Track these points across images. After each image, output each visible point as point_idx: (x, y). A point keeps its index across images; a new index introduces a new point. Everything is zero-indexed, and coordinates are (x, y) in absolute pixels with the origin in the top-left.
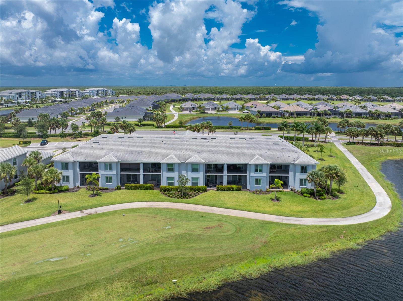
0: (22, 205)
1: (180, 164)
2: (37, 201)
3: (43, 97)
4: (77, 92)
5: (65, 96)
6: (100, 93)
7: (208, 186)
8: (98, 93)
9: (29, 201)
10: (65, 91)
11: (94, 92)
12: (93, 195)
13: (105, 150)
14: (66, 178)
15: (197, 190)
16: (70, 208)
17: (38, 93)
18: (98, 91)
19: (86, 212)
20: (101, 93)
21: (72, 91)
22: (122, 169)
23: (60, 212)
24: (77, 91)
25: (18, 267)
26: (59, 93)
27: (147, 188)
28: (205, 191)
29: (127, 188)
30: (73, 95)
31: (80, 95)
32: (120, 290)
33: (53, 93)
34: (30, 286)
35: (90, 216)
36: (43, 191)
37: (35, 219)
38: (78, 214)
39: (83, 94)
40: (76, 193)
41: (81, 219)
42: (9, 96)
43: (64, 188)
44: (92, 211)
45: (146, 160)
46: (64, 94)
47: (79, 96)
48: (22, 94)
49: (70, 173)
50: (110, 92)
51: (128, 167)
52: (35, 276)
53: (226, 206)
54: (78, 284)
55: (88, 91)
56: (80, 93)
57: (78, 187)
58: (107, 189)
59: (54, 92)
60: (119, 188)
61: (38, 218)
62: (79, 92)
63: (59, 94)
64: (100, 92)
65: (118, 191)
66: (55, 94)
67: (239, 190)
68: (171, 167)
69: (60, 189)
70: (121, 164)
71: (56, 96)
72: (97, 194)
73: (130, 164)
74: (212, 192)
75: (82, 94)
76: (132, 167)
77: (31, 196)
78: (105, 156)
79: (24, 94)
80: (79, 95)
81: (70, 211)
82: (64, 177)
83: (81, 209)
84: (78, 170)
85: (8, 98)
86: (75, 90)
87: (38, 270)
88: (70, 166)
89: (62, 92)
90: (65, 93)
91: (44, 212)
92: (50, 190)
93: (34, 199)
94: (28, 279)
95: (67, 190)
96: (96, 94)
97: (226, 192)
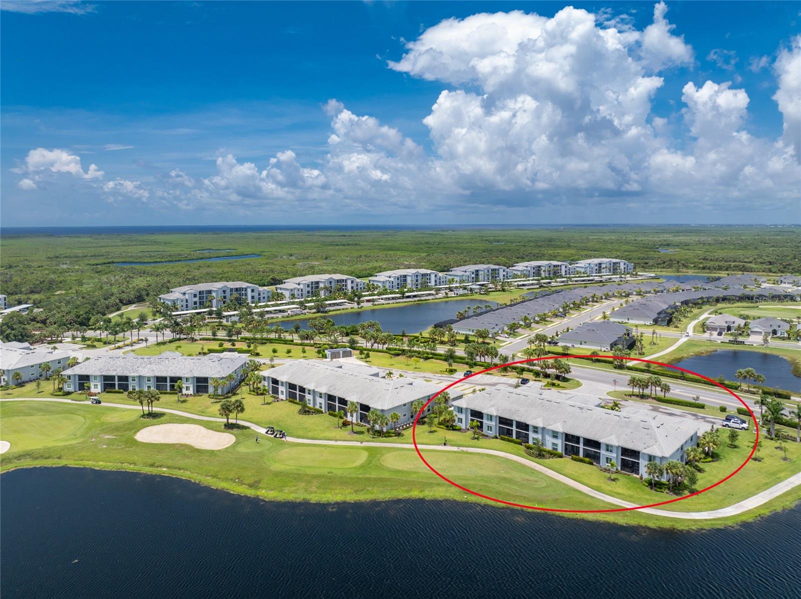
0: (426, 433)
1: (543, 429)
2: (436, 433)
3: (508, 275)
4: (563, 267)
5: (543, 275)
6: (604, 268)
7: (566, 454)
8: (600, 267)
9: (431, 432)
10: (543, 266)
11: (592, 266)
12: (474, 438)
13: (492, 403)
14: (460, 420)
15: (553, 454)
16: (453, 443)
17: (502, 270)
18: (600, 264)
19: (461, 448)
20: (606, 267)
21: (555, 266)
22: (501, 422)
23: (445, 444)
24: (564, 265)
25: (412, 466)
26: (534, 269)
27: (516, 443)
28: (561, 456)
29: (502, 439)
30: (555, 273)
31: (568, 271)
32: (453, 491)
33: (524, 270)
34: (415, 476)
35: (462, 452)
36: (443, 426)
37: (429, 445)
38: (455, 449)
39: (573, 270)
40: (464, 433)
41: (455, 452)
42: (463, 275)
43: (457, 428)
44: (465, 449)
45: (518, 419)
46: (542, 271)
47: (566, 274)
48: (480, 273)
49: (463, 416)
50: (622, 266)
51: (505, 421)
52: (418, 472)
53: (563, 472)
54: (435, 482)
55: (583, 263)
56: (567, 269)
57: (468, 429)
58: (487, 436)
59: (525, 268)
60: (496, 438)
61: (432, 445)
62: (566, 267)
63: (533, 271)
64: (603, 266)
65: (495, 440)
66: (527, 270)
67: (591, 464)
68: (536, 429)
69: (454, 428)
70: (500, 418)
71: (528, 273)
72: (477, 439)
73: (506, 419)
74: (567, 460)
75: (571, 271)
76: (507, 422)
77: (433, 429)
78: (490, 407)
79: (482, 272)
80: (566, 271)
81: (452, 445)
82: (459, 418)
83: (459, 446)
84: (470, 415)
85: (461, 278)
86: (559, 263)
87: (420, 471)
88: (464, 411)
89: (539, 267)
90: (543, 269)
91: (436, 442)
92: (447, 427)
93: (435, 431)
94: (414, 473)
95: (459, 430)
96: (596, 270)
97: (578, 463)
